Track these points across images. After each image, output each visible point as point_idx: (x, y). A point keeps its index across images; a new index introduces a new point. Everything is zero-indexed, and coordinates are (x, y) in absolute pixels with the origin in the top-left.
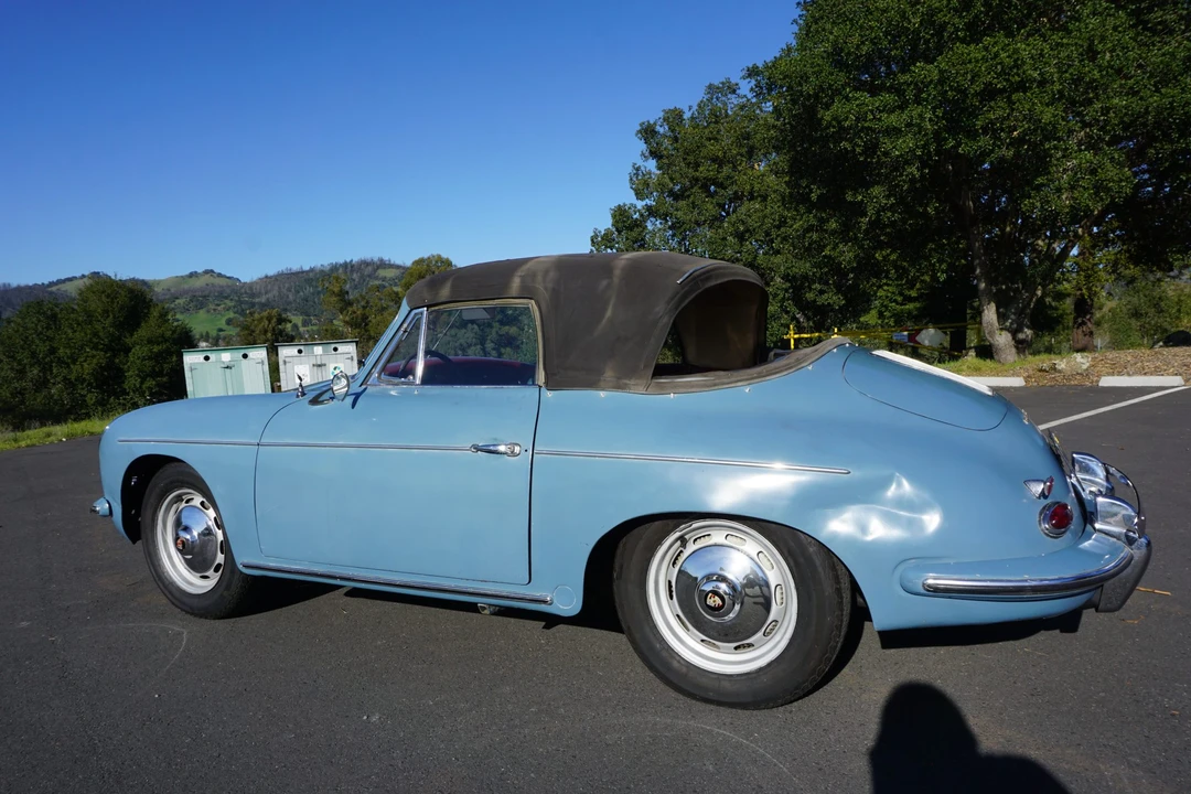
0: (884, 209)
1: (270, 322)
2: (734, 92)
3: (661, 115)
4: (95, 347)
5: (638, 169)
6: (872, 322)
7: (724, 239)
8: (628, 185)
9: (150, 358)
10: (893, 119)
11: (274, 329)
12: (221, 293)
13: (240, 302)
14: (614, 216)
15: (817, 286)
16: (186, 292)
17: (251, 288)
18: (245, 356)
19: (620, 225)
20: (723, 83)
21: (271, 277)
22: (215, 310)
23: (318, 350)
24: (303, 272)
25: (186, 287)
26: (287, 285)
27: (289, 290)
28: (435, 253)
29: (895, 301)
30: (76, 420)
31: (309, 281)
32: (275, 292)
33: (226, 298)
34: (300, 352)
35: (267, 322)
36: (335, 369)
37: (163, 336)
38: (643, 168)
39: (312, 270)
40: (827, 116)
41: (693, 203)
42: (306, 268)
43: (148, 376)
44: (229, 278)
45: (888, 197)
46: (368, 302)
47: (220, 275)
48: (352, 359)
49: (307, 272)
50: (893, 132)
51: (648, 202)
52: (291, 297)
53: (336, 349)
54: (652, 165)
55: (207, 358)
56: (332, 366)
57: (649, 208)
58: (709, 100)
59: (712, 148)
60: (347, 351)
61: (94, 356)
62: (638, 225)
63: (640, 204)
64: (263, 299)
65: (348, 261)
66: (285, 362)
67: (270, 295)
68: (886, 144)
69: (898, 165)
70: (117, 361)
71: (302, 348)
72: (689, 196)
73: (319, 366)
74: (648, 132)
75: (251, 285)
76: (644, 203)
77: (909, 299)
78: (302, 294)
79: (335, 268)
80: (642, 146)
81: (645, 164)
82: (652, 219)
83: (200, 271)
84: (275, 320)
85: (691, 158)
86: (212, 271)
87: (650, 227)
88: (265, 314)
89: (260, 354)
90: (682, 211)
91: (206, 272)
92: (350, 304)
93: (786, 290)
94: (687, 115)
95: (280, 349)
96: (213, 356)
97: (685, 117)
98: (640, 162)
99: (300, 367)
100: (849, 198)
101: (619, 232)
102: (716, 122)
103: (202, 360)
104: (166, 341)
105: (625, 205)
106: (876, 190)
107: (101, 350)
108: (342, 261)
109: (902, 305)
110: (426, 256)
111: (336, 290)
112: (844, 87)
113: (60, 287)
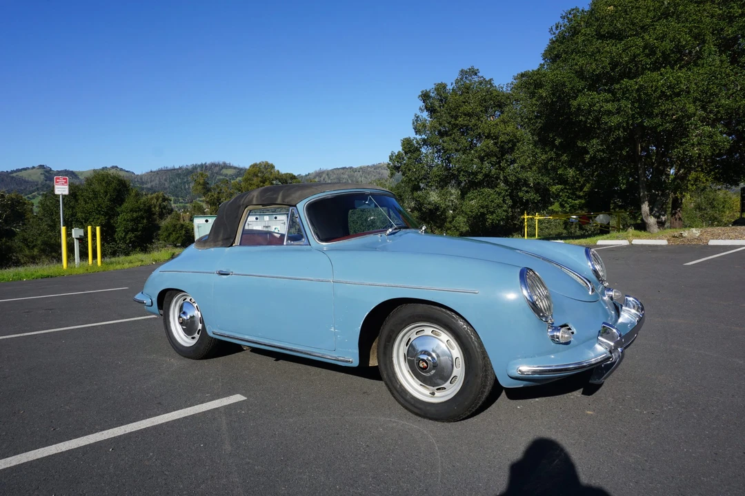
0: (598, 151)
1: (157, 200)
2: (476, 74)
3: (434, 86)
4: (99, 213)
5: (418, 117)
6: (556, 210)
7: (472, 160)
8: (412, 127)
9: (132, 220)
10: (609, 106)
11: (160, 205)
14: (403, 145)
15: (524, 188)
17: (141, 179)
19: (407, 150)
20: (470, 69)
21: (154, 172)
23: (266, 218)
24: (174, 169)
26: (164, 177)
27: (166, 180)
28: (264, 161)
29: (571, 198)
31: (178, 175)
32: (157, 182)
34: (257, 219)
35: (156, 201)
37: (139, 208)
38: (420, 117)
39: (180, 168)
40: (575, 103)
41: (454, 138)
42: (177, 167)
43: (129, 231)
44: (127, 171)
45: (602, 145)
46: (221, 190)
47: (121, 169)
48: (285, 224)
49: (177, 169)
50: (609, 113)
51: (423, 136)
52: (167, 185)
53: (276, 218)
54: (425, 115)
55: (207, 221)
56: (273, 227)
57: (424, 140)
58: (461, 79)
59: (466, 108)
60: (282, 219)
61: (99, 218)
62: (417, 150)
63: (418, 137)
64: (149, 186)
65: (204, 163)
66: (248, 224)
67: (153, 183)
68: (605, 119)
69: (611, 130)
70: (112, 222)
71: (258, 217)
72: (451, 135)
74: (425, 96)
75: (141, 177)
76: (420, 137)
77: (580, 197)
78: (173, 183)
79: (195, 168)
80: (421, 104)
81: (422, 114)
82: (426, 147)
83: (109, 166)
84: (161, 199)
85: (453, 113)
86: (117, 167)
87: (423, 150)
88: (155, 195)
90: (447, 142)
91: (113, 167)
92: (209, 190)
93: (507, 191)
94: (449, 87)
97: (448, 88)
98: (419, 113)
100: (579, 144)
101: (406, 153)
102: (468, 93)
103: (204, 222)
104: (141, 210)
105: (410, 138)
106: (595, 141)
107: (102, 215)
108: (199, 163)
109: (575, 200)
110: (258, 163)
111: (201, 181)
112: (583, 89)
113: (18, 173)
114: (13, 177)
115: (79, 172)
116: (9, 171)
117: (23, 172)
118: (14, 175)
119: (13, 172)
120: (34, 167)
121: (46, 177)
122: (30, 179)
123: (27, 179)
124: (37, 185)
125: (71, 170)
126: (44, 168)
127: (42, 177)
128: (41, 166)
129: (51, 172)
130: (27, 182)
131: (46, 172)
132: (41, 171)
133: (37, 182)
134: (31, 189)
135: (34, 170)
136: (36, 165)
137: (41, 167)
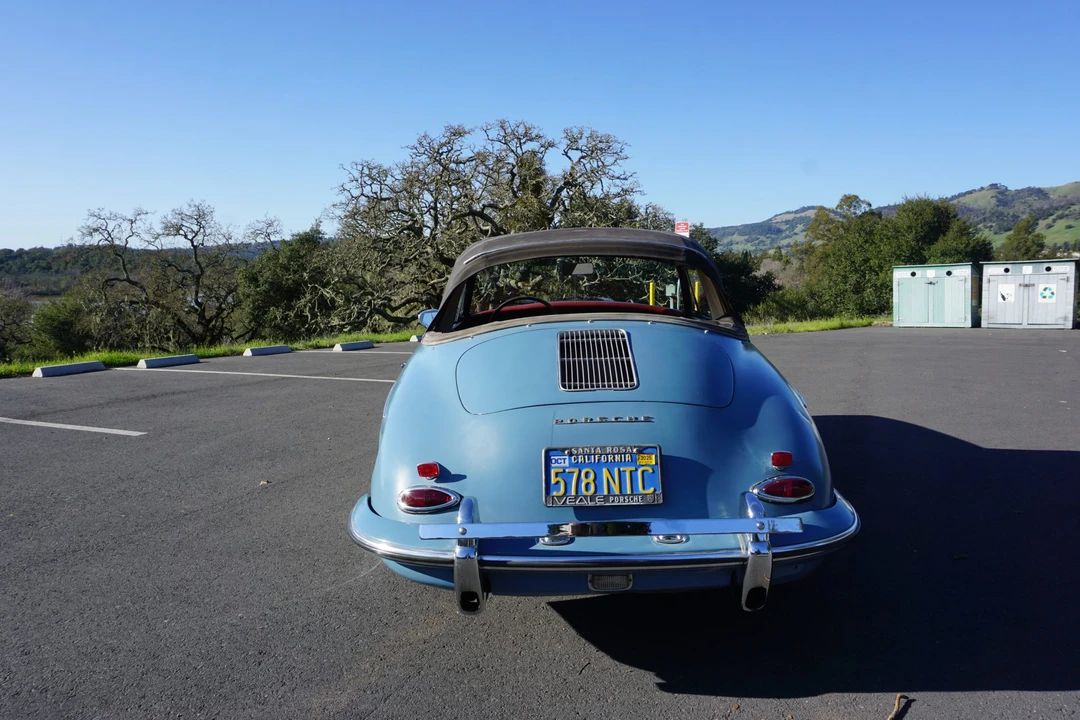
18: (949, 273)
23: (1028, 269)
30: (800, 319)
34: (1007, 270)
36: (1045, 289)
48: (1068, 280)
53: (1048, 269)
55: (913, 274)
56: (1042, 287)
60: (1062, 271)
66: (989, 281)
71: (1009, 267)
73: (1027, 286)
89: (964, 271)
95: (985, 267)
96: (919, 272)
99: (1005, 285)
103: (909, 275)
113: (961, 199)
115: (1051, 189)
116: (949, 196)
117: (968, 196)
118: (955, 202)
119: (954, 198)
120: (982, 188)
121: (999, 200)
122: (976, 206)
123: (971, 206)
124: (984, 214)
125: (1037, 187)
126: (998, 188)
127: (994, 201)
128: (992, 185)
129: (1007, 193)
130: (970, 210)
131: (1000, 193)
132: (993, 192)
133: (985, 209)
134: (976, 219)
135: (983, 192)
136: (986, 185)
137: (994, 186)
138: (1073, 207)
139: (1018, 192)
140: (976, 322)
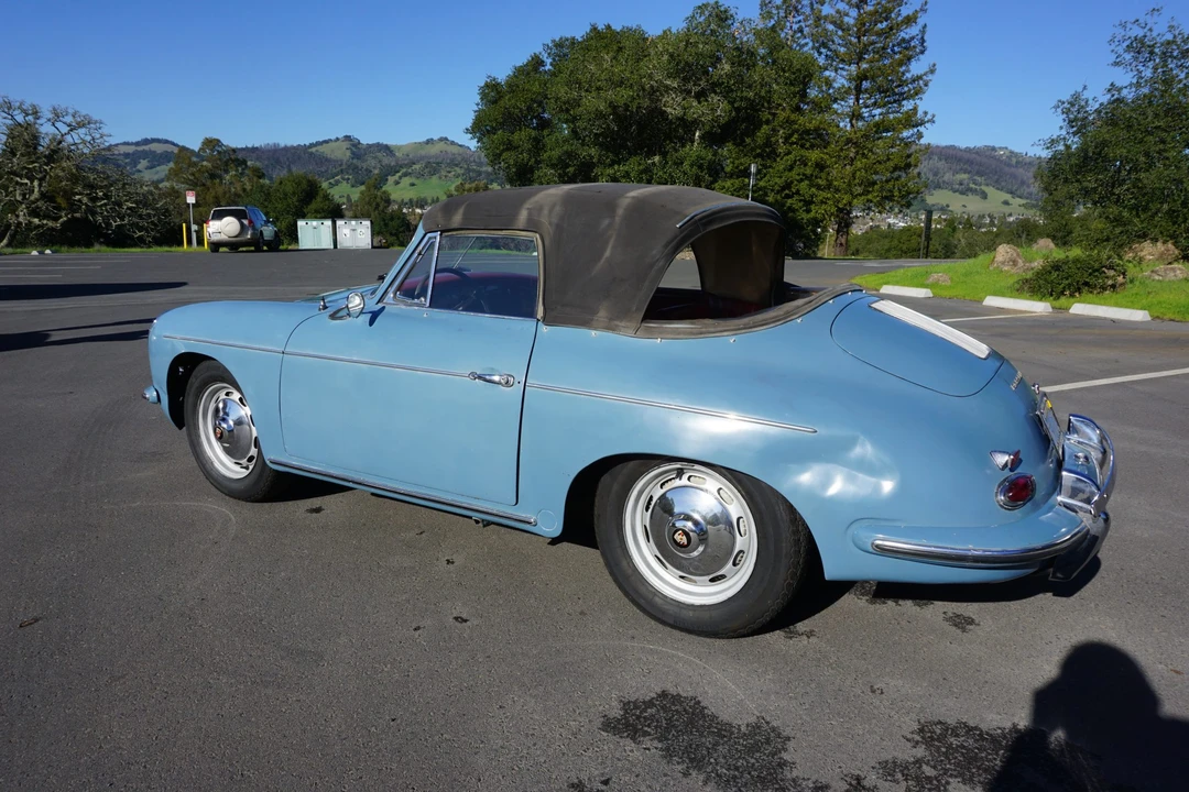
12: (452, 160)
13: (468, 170)
16: (422, 158)
18: (322, 224)
22: (446, 176)
23: (353, 223)
25: (423, 153)
33: (457, 165)
34: (347, 223)
36: (360, 232)
44: (461, 146)
47: (453, 143)
53: (361, 223)
60: (366, 224)
66: (340, 228)
71: (348, 221)
73: (353, 230)
83: (435, 138)
86: (446, 139)
89: (328, 223)
91: (442, 139)
95: (338, 221)
96: (309, 222)
99: (346, 230)
103: (304, 224)
113: (319, 148)
114: (311, 153)
115: (396, 146)
116: (307, 144)
117: (324, 145)
118: (314, 150)
119: (312, 145)
120: (337, 139)
121: (353, 153)
122: (332, 157)
123: (328, 156)
124: (341, 165)
125: (385, 143)
126: (351, 140)
127: (348, 153)
128: (346, 137)
129: (360, 146)
130: (328, 160)
131: (354, 145)
132: (346, 144)
133: (341, 161)
134: (334, 171)
135: (338, 143)
136: (341, 136)
137: (348, 138)
138: (414, 167)
139: (370, 146)
140: (335, 246)
